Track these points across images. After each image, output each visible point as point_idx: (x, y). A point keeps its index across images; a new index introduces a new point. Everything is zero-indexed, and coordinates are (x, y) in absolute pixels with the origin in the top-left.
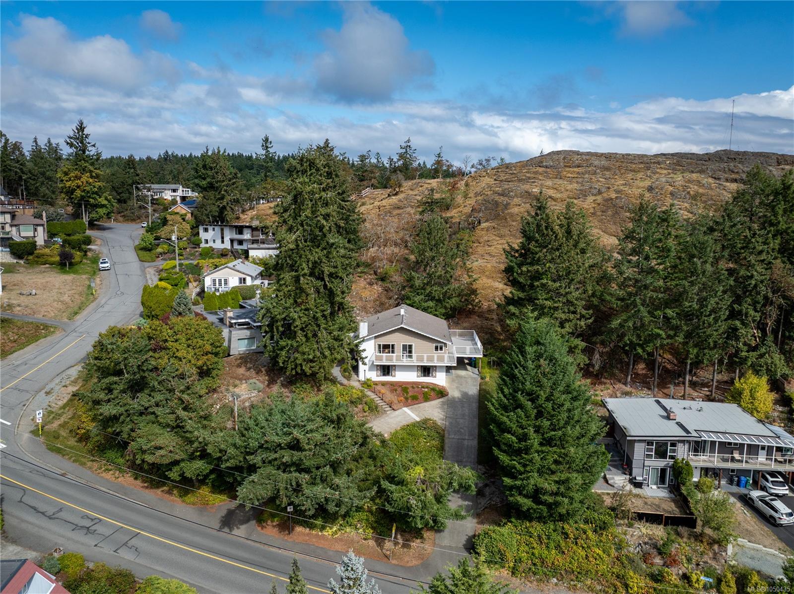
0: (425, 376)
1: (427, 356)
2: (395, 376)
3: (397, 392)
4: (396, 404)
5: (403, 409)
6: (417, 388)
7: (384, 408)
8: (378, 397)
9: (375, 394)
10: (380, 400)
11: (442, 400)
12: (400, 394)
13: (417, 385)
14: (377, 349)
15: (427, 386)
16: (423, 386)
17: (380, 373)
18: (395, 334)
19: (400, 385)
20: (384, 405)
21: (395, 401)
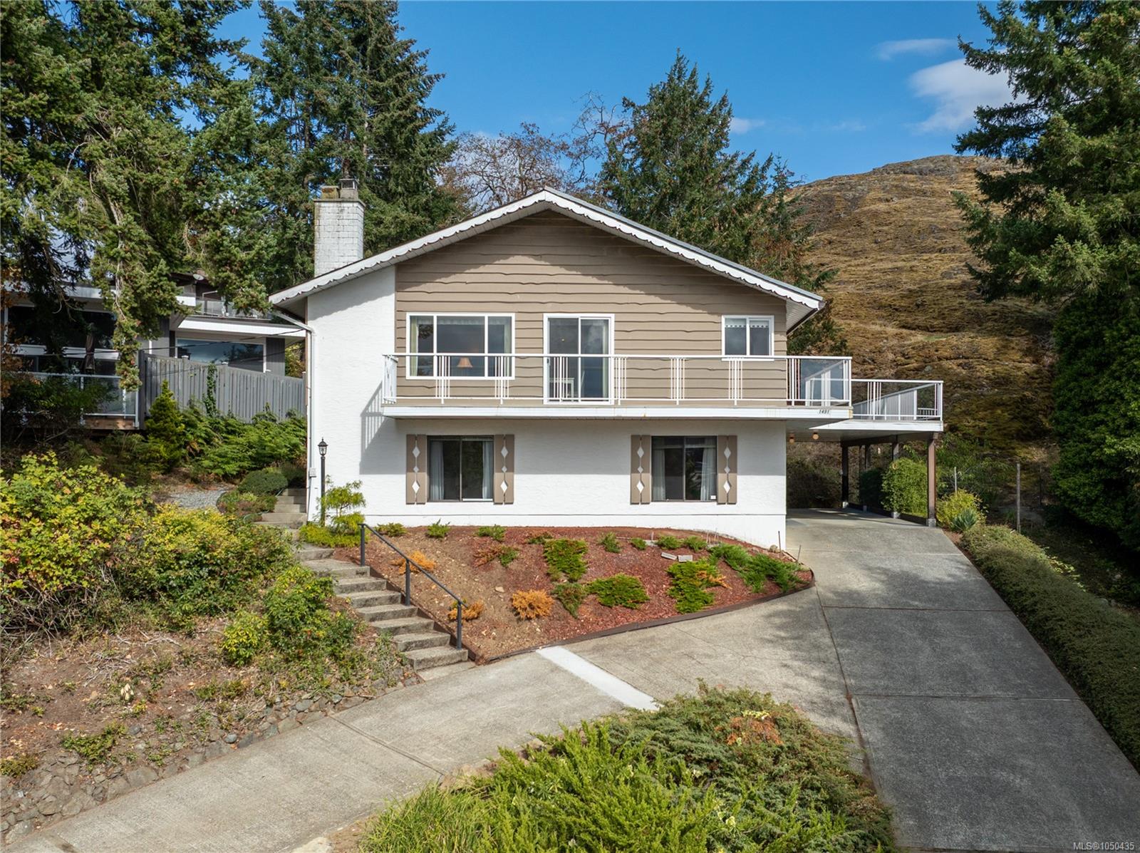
0: (672, 495)
1: (690, 366)
2: (508, 499)
3: (513, 566)
4: (495, 626)
5: (537, 651)
6: (630, 551)
7: (408, 647)
8: (378, 587)
9: (366, 568)
10: (392, 600)
11: (780, 606)
12: (528, 574)
13: (634, 538)
14: (411, 353)
15: (691, 543)
16: (666, 542)
17: (431, 484)
18: (512, 260)
19: (536, 537)
20: (408, 629)
21: (491, 613)
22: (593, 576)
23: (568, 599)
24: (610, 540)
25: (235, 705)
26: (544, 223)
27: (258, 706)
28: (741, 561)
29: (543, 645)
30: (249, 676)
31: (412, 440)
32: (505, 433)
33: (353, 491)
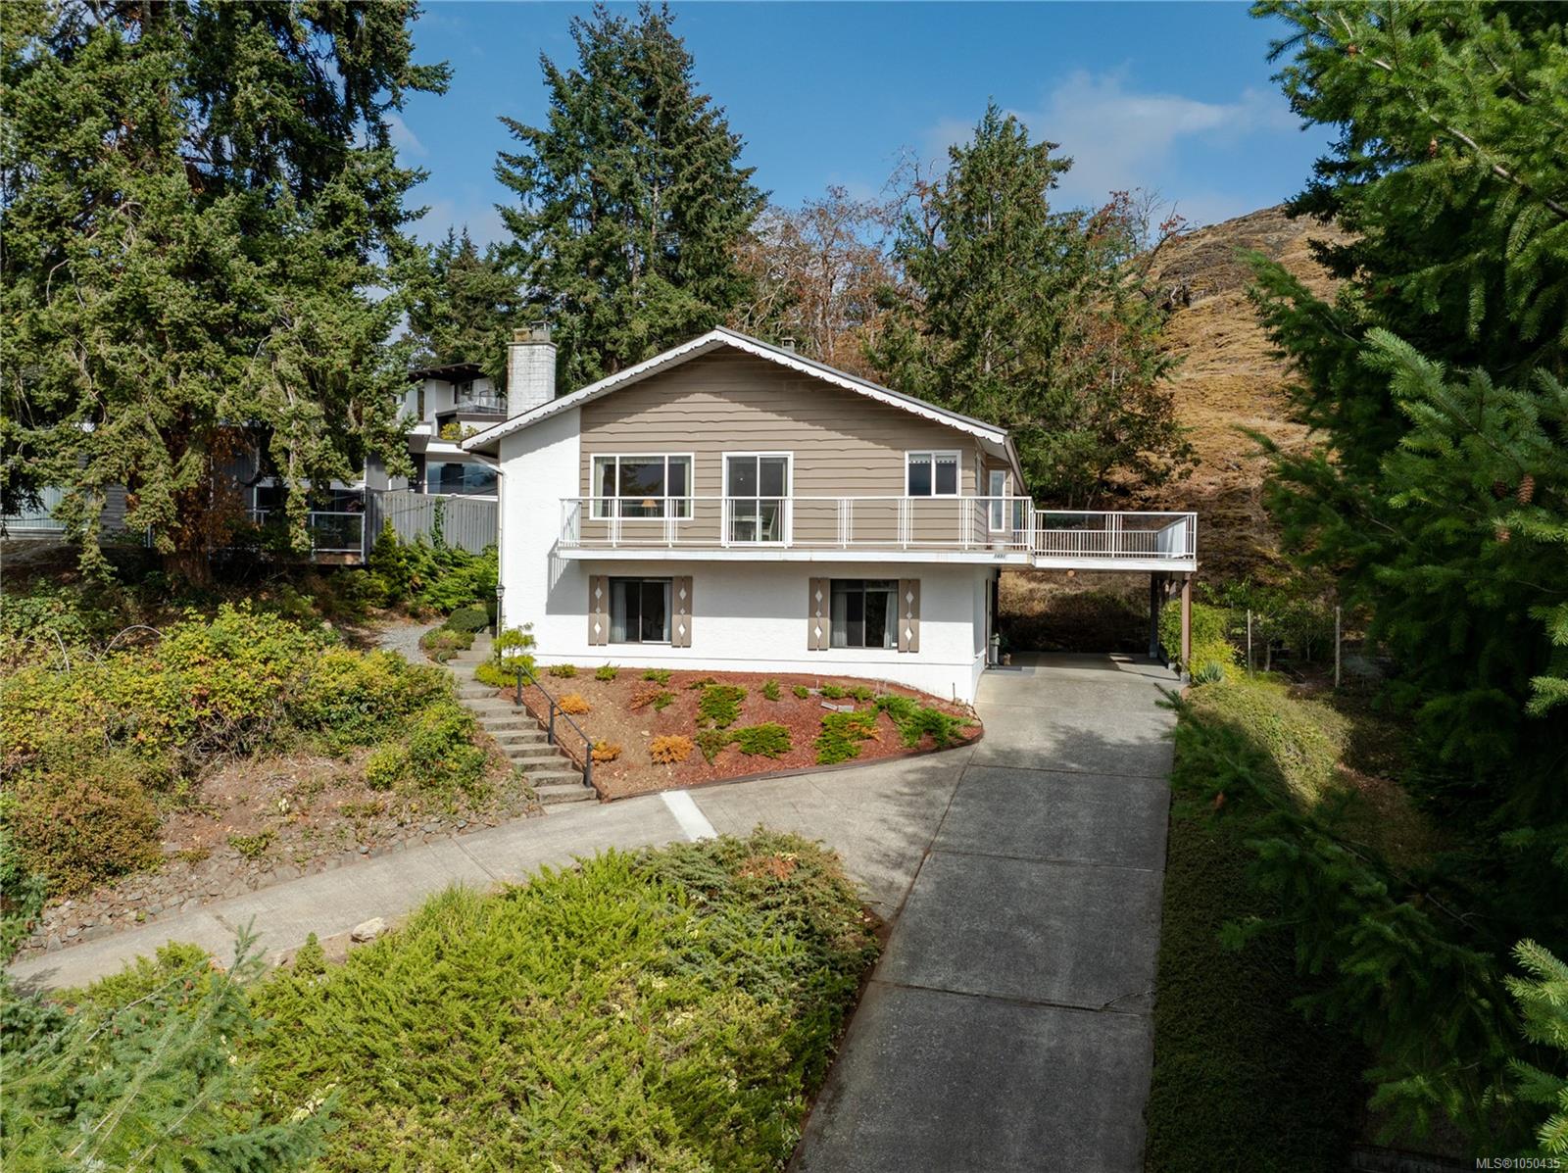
0: (851, 641)
1: (856, 508)
2: (684, 643)
3: (665, 710)
4: (629, 767)
5: (663, 795)
6: (790, 700)
7: (539, 783)
8: (530, 726)
9: (522, 708)
10: (539, 739)
11: (928, 762)
12: (678, 720)
13: (799, 685)
14: (595, 495)
15: (857, 692)
16: (831, 690)
17: (613, 624)
18: (692, 398)
19: (697, 681)
20: (544, 766)
21: (630, 755)
22: (743, 725)
23: (710, 745)
24: (770, 687)
25: (371, 823)
26: (723, 359)
27: (392, 824)
28: (904, 714)
29: (669, 788)
30: (387, 799)
31: (595, 581)
32: (683, 574)
33: (525, 633)
